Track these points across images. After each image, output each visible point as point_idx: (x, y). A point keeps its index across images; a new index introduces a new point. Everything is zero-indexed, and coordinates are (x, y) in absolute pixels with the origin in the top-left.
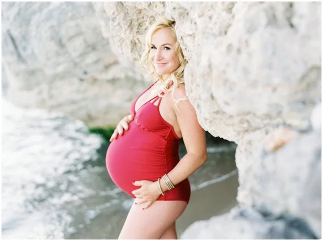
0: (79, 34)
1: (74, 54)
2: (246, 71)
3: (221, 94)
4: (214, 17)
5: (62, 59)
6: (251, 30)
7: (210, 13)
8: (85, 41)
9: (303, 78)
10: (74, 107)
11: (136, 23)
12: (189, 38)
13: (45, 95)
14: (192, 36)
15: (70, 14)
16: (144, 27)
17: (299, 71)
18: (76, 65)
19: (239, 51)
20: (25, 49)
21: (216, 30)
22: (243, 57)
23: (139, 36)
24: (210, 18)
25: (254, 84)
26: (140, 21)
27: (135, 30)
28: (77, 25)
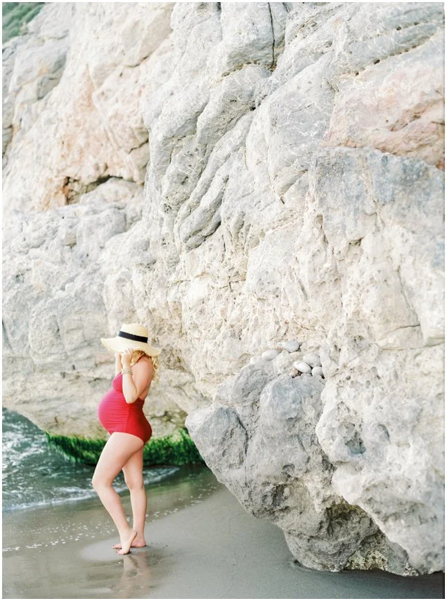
0: (78, 328)
1: (68, 347)
2: (220, 353)
3: (210, 364)
4: (211, 331)
5: (54, 350)
6: (224, 338)
7: (209, 329)
8: (83, 335)
9: (240, 357)
10: (43, 407)
11: (158, 328)
12: (196, 340)
13: (18, 387)
14: (199, 339)
15: (77, 308)
16: (163, 331)
17: (239, 355)
18: (67, 357)
19: (219, 345)
20: (13, 334)
21: (211, 337)
22: (220, 348)
23: (158, 336)
24: (209, 331)
25: (223, 359)
26: (162, 326)
27: (157, 332)
28: (81, 320)
